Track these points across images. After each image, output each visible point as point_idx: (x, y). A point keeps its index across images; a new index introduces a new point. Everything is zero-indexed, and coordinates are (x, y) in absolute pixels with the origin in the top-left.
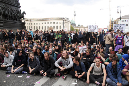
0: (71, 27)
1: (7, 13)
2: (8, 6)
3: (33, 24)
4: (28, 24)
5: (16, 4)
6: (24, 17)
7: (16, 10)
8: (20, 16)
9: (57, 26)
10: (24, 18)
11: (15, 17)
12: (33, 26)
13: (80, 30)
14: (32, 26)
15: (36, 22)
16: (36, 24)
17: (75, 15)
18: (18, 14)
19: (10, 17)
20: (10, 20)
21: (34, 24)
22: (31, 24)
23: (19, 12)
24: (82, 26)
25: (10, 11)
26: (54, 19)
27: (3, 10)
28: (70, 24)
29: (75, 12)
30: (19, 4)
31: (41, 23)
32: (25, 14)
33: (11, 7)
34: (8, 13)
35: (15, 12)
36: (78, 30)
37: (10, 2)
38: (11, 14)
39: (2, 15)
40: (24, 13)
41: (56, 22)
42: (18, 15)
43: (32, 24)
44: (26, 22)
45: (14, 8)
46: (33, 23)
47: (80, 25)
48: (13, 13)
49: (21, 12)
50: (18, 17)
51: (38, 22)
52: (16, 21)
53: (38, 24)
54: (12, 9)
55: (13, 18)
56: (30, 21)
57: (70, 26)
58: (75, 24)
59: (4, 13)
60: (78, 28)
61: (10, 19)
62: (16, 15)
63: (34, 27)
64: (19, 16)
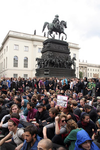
1: (54, 60)
2: (56, 53)
4: (96, 71)
5: (65, 51)
7: (65, 57)
25: (57, 58)
27: (50, 58)
32: (76, 60)
35: (63, 59)
42: (67, 61)
45: (62, 55)
49: (70, 58)
52: (64, 68)
55: (61, 65)
56: (99, 67)
61: (57, 67)
62: (65, 62)
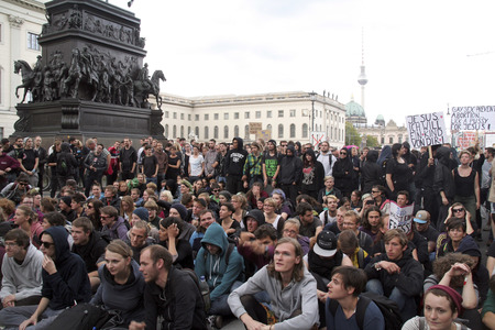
0: (347, 128)
1: (94, 77)
2: (101, 50)
3: (202, 117)
4: (175, 117)
5: (130, 44)
6: (158, 90)
7: (128, 65)
8: (143, 86)
9: (293, 126)
10: (157, 96)
11: (124, 90)
12: (202, 124)
13: (383, 142)
14: (197, 124)
15: (211, 112)
16: (211, 117)
17: (363, 82)
18: (135, 78)
19: (105, 93)
20: (105, 105)
21: (207, 117)
22: (193, 117)
23: (139, 73)
24: (392, 123)
25: (106, 70)
26: (281, 98)
27: (81, 66)
28: (342, 115)
29: (363, 69)
30: (140, 43)
31: (232, 116)
32: (164, 79)
33: (113, 54)
34: (101, 77)
35: (124, 73)
36: (375, 140)
37: (110, 38)
38: (112, 79)
39: (77, 87)
40: (159, 75)
41: (287, 108)
42: (138, 83)
43: (197, 116)
44: (164, 108)
45: (121, 57)
46: (202, 112)
47: (383, 121)
48: (119, 78)
49: (146, 72)
50: (136, 90)
51: (221, 111)
52: (127, 107)
53: (221, 116)
54: (116, 63)
55: (117, 95)
56: (193, 106)
57: (342, 126)
58: (363, 115)
59: (87, 76)
60: (375, 134)
61: (105, 101)
62: (129, 83)
63: (206, 128)
64: (141, 89)
